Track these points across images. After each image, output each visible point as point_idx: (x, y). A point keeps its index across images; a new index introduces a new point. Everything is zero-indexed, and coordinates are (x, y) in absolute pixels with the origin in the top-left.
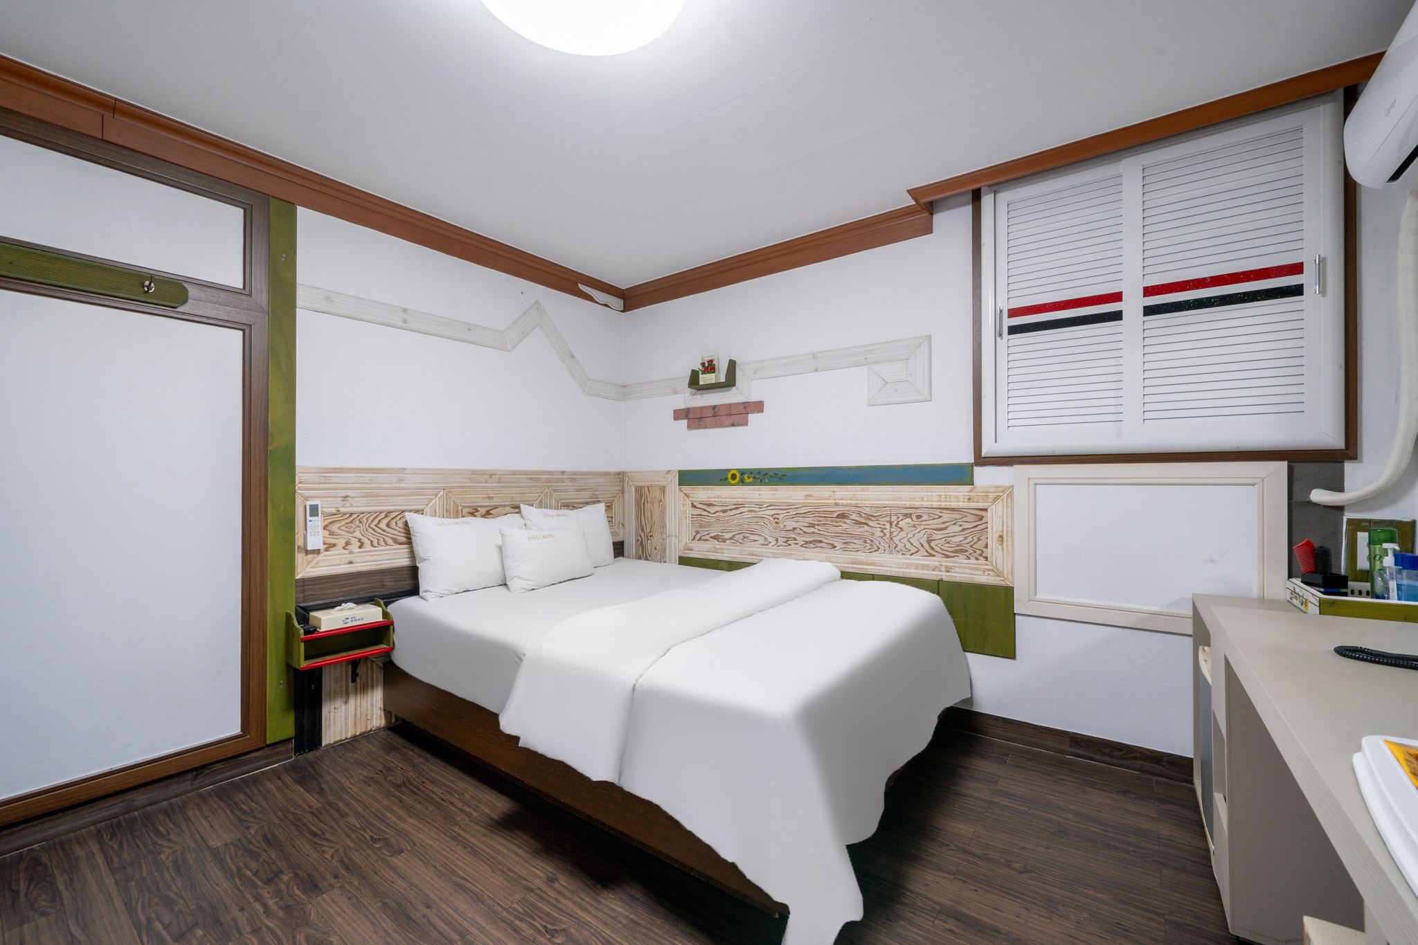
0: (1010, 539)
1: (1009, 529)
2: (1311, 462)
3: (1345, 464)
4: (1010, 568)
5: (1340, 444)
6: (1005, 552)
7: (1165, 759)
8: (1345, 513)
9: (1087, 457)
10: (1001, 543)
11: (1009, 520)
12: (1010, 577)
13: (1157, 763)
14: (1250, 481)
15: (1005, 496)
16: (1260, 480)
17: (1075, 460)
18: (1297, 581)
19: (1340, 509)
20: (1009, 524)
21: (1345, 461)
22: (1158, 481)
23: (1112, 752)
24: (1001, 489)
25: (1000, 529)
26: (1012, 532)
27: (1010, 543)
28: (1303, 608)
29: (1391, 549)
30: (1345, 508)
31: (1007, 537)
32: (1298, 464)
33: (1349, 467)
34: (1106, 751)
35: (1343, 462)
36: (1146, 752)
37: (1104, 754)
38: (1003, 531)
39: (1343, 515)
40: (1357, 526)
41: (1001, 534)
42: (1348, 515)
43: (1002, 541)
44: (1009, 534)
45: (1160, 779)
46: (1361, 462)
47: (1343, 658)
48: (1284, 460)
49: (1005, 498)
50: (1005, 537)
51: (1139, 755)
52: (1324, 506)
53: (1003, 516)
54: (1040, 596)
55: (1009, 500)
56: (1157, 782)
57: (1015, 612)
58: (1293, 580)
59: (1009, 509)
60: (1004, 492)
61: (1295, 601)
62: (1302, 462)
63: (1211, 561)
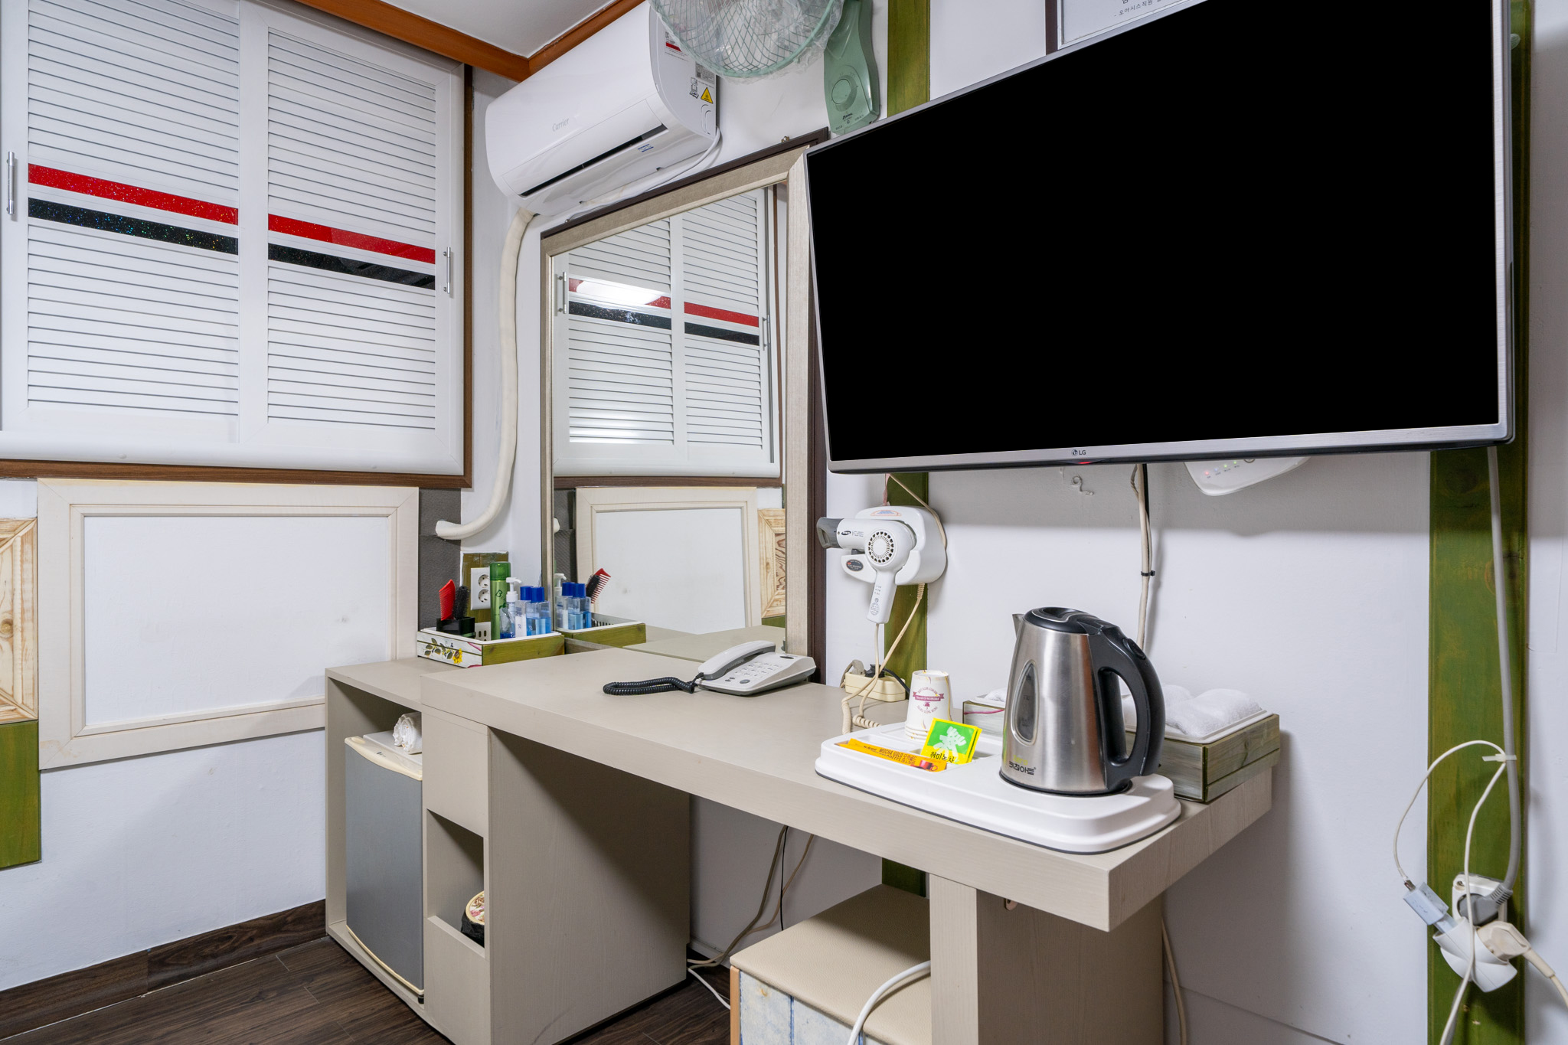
0: (29, 625)
1: (28, 605)
2: (437, 489)
3: (462, 492)
4: (29, 683)
5: (460, 471)
6: (18, 652)
7: (289, 919)
8: (462, 548)
9: (180, 470)
10: (8, 635)
11: (28, 586)
12: (29, 701)
13: (279, 931)
14: (384, 511)
15: (19, 540)
16: (394, 509)
17: (159, 473)
18: (433, 631)
19: (457, 543)
20: (28, 596)
21: (462, 489)
22: (284, 511)
23: (217, 947)
24: (7, 526)
25: (7, 606)
26: (35, 611)
27: (29, 634)
28: (451, 661)
29: (513, 583)
30: (462, 542)
31: (23, 620)
32: (425, 491)
33: (464, 494)
34: (207, 951)
35: (460, 490)
36: (261, 922)
37: (205, 958)
38: (12, 611)
39: (460, 550)
40: (473, 561)
41: (8, 617)
42: (464, 550)
43: (11, 631)
44: (28, 615)
45: (284, 952)
46: (473, 491)
47: (616, 696)
48: (415, 485)
49: (19, 543)
50: (17, 623)
51: (255, 932)
52: (448, 541)
53: (13, 580)
54: (93, 725)
55: (28, 547)
56: (283, 958)
57: (41, 767)
58: (425, 630)
59: (28, 566)
60: (14, 531)
61: (434, 655)
62: (429, 489)
63: (343, 619)
